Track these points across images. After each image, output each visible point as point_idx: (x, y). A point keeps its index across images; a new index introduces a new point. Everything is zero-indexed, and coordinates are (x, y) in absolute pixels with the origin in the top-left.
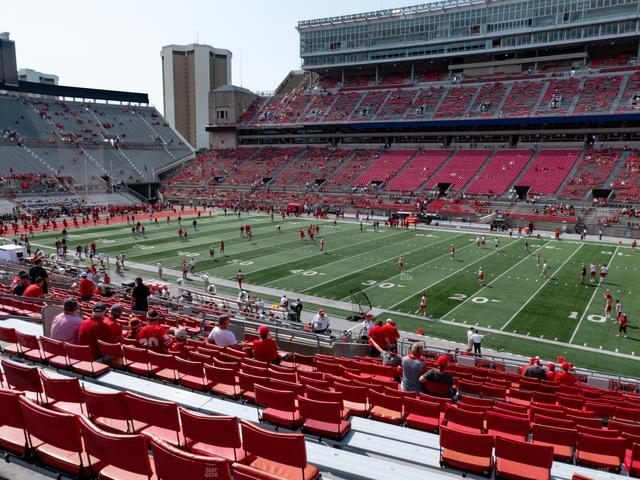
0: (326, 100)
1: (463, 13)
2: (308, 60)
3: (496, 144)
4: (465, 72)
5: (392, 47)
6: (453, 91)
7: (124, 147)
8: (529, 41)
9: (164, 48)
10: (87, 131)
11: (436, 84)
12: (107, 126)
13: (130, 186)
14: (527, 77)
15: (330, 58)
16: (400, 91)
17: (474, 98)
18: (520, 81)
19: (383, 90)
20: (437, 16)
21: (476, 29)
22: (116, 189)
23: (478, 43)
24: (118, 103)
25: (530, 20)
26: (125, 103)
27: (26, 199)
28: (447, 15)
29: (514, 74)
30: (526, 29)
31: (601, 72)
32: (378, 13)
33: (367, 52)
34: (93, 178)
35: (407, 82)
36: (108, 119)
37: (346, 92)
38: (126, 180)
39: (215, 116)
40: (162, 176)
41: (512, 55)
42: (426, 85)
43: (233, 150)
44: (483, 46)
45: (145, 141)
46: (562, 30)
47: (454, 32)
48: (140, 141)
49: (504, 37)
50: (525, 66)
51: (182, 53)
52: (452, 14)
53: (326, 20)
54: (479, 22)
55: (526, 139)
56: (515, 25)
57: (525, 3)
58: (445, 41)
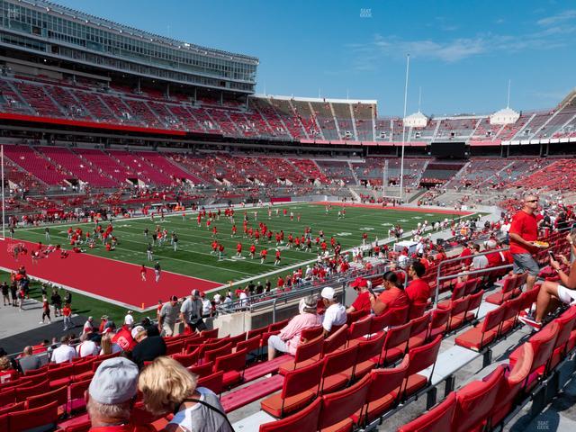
23: (39, 44)
31: (127, 96)
44: (42, 49)
46: (106, 57)
47: (15, 25)
50: (66, 76)
56: (62, 37)
57: (79, 25)
58: (7, 30)
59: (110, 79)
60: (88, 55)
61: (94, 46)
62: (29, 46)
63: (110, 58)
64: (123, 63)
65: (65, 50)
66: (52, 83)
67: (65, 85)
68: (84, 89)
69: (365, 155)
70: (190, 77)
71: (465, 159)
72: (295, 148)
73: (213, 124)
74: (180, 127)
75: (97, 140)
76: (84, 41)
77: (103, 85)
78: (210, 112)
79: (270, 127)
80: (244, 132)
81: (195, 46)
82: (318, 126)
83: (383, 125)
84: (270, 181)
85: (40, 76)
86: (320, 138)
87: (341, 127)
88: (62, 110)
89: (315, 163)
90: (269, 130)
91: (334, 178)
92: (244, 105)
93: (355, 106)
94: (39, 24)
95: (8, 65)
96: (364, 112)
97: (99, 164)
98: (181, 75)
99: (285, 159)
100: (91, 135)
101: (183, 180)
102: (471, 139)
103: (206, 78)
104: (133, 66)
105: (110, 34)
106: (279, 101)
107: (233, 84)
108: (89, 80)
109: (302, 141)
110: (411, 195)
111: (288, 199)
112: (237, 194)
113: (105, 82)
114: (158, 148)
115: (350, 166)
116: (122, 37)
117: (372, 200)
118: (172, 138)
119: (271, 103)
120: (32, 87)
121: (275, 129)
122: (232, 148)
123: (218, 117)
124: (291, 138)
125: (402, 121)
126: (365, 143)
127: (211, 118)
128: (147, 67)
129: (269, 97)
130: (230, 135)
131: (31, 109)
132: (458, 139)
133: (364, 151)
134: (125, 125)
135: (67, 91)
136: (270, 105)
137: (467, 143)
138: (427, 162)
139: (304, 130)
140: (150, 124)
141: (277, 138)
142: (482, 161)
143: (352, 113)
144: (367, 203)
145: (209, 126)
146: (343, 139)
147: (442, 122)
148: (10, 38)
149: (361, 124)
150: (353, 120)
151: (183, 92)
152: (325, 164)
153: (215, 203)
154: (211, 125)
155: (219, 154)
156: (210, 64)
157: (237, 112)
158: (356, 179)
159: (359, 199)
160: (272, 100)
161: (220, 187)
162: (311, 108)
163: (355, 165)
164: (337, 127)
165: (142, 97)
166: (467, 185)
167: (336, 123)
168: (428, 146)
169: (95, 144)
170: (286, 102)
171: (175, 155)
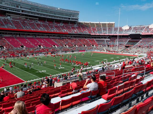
1: (14, 1)
8: (30, 13)
18: (28, 22)
21: (17, 7)
31: (43, 23)
44: (19, 11)
46: (36, 13)
47: (12, 5)
50: (26, 18)
57: (29, 5)
58: (9, 7)
59: (38, 19)
60: (32, 13)
61: (33, 10)
62: (16, 11)
63: (37, 13)
64: (41, 14)
65: (25, 11)
66: (22, 20)
67: (25, 21)
68: (31, 21)
69: (110, 38)
70: (60, 17)
71: (140, 39)
72: (89, 36)
73: (66, 30)
74: (56, 31)
75: (33, 35)
76: (30, 9)
77: (36, 20)
78: (66, 27)
79: (83, 31)
80: (75, 32)
81: (61, 9)
82: (97, 30)
83: (116, 29)
84: (80, 45)
85: (19, 18)
86: (97, 33)
87: (103, 30)
88: (23, 27)
89: (95, 40)
90: (82, 31)
91: (100, 45)
92: (76, 25)
93: (108, 24)
94: (18, 5)
95: (11, 16)
96: (110, 26)
97: (31, 42)
98: (58, 17)
99: (86, 39)
100: (31, 34)
101: (54, 46)
102: (142, 33)
103: (64, 17)
104: (44, 15)
105: (37, 7)
106: (86, 23)
107: (72, 19)
108: (33, 19)
109: (91, 34)
110: (122, 50)
111: (84, 51)
112: (69, 49)
113: (37, 19)
114: (50, 37)
115: (105, 41)
116: (41, 7)
117: (109, 51)
118: (54, 34)
119: (84, 24)
120: (17, 21)
121: (84, 31)
122: (71, 37)
123: (68, 28)
124: (88, 33)
125: (122, 28)
126: (110, 35)
127: (66, 28)
128: (48, 15)
129: (83, 22)
130: (70, 33)
131: (15, 27)
132: (138, 33)
133: (110, 37)
134: (40, 31)
135: (26, 22)
136: (83, 24)
137: (141, 34)
138: (129, 40)
139: (92, 31)
140: (48, 30)
141: (84, 33)
142: (145, 39)
143: (107, 26)
144: (108, 52)
145: (65, 31)
146: (104, 33)
147: (134, 28)
148: (11, 9)
149: (109, 29)
150: (107, 28)
151: (58, 21)
152: (98, 41)
153: (62, 52)
154: (65, 30)
155: (67, 38)
156: (66, 14)
157: (74, 26)
158: (106, 45)
159: (106, 51)
160: (84, 23)
161: (65, 47)
162: (95, 25)
163: (107, 41)
164: (102, 30)
165: (47, 23)
166: (140, 47)
167: (102, 29)
168: (129, 35)
169: (32, 36)
170: (88, 23)
171: (54, 39)
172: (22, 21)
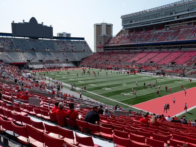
0: (128, 37)
1: (167, 9)
2: (124, 26)
3: (175, 49)
4: (170, 27)
5: (147, 21)
6: (164, 33)
7: (75, 52)
8: (188, 16)
9: (94, 25)
10: (67, 48)
11: (160, 31)
12: (72, 47)
13: (73, 62)
14: (189, 27)
15: (130, 25)
16: (150, 34)
17: (170, 35)
18: (186, 29)
19: (145, 34)
20: (160, 11)
21: (172, 14)
22: (69, 63)
23: (172, 18)
24: (77, 40)
25: (188, 10)
26: (78, 40)
27: (47, 65)
28: (163, 10)
29: (185, 26)
30: (187, 12)
32: (143, 12)
33: (140, 23)
34: (64, 60)
35: (152, 31)
36: (73, 45)
37: (134, 35)
38: (72, 60)
39: (99, 43)
40: (82, 59)
41: (185, 20)
42: (157, 32)
43: (103, 52)
44: (174, 19)
45: (81, 50)
47: (165, 15)
48: (79, 50)
49: (181, 15)
50: (189, 24)
51: (99, 26)
52: (164, 10)
53: (128, 15)
54: (172, 11)
55: (184, 47)
62: (169, 20)
85: (179, 27)
148: (164, 19)
172: (177, 30)
